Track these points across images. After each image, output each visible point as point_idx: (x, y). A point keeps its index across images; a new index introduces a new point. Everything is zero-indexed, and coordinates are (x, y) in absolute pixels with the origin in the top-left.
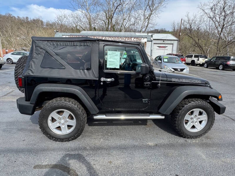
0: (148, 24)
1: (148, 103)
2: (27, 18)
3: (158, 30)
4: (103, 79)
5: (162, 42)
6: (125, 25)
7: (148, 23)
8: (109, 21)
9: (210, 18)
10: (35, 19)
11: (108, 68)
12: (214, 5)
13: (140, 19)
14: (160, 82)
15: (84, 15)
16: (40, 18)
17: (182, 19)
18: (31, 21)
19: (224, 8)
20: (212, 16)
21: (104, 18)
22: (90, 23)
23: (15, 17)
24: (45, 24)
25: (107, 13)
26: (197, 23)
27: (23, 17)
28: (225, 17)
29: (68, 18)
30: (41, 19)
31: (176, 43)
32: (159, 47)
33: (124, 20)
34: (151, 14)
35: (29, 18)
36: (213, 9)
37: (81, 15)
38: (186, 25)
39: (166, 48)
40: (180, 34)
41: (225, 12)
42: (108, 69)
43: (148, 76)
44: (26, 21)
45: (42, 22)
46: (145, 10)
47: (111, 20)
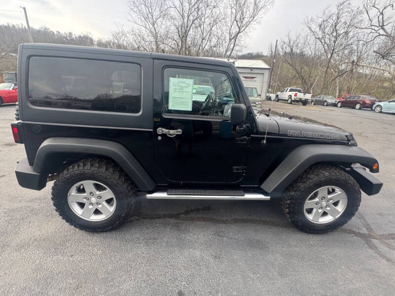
0: (234, 47)
1: (243, 172)
2: (70, 34)
3: (252, 54)
4: (160, 130)
5: (249, 71)
6: (204, 46)
7: (234, 44)
8: (182, 41)
9: (319, 38)
10: (82, 35)
11: (171, 110)
12: (324, 21)
13: (224, 39)
14: (266, 136)
15: (148, 31)
16: (89, 34)
17: (277, 40)
18: (76, 38)
19: (336, 26)
20: (321, 37)
21: (176, 37)
22: (156, 42)
23: (53, 33)
24: (96, 43)
25: (180, 29)
26: (300, 45)
27: (65, 33)
28: (336, 39)
29: (128, 35)
30: (90, 36)
31: (267, 73)
32: (245, 77)
33: (203, 39)
34: (239, 32)
35: (73, 33)
36: (322, 27)
37: (144, 32)
38: (286, 48)
39: (254, 79)
40: (274, 61)
41: (336, 30)
42: (170, 112)
43: (244, 126)
44: (69, 38)
45: (91, 40)
46: (231, 26)
47: (186, 40)
